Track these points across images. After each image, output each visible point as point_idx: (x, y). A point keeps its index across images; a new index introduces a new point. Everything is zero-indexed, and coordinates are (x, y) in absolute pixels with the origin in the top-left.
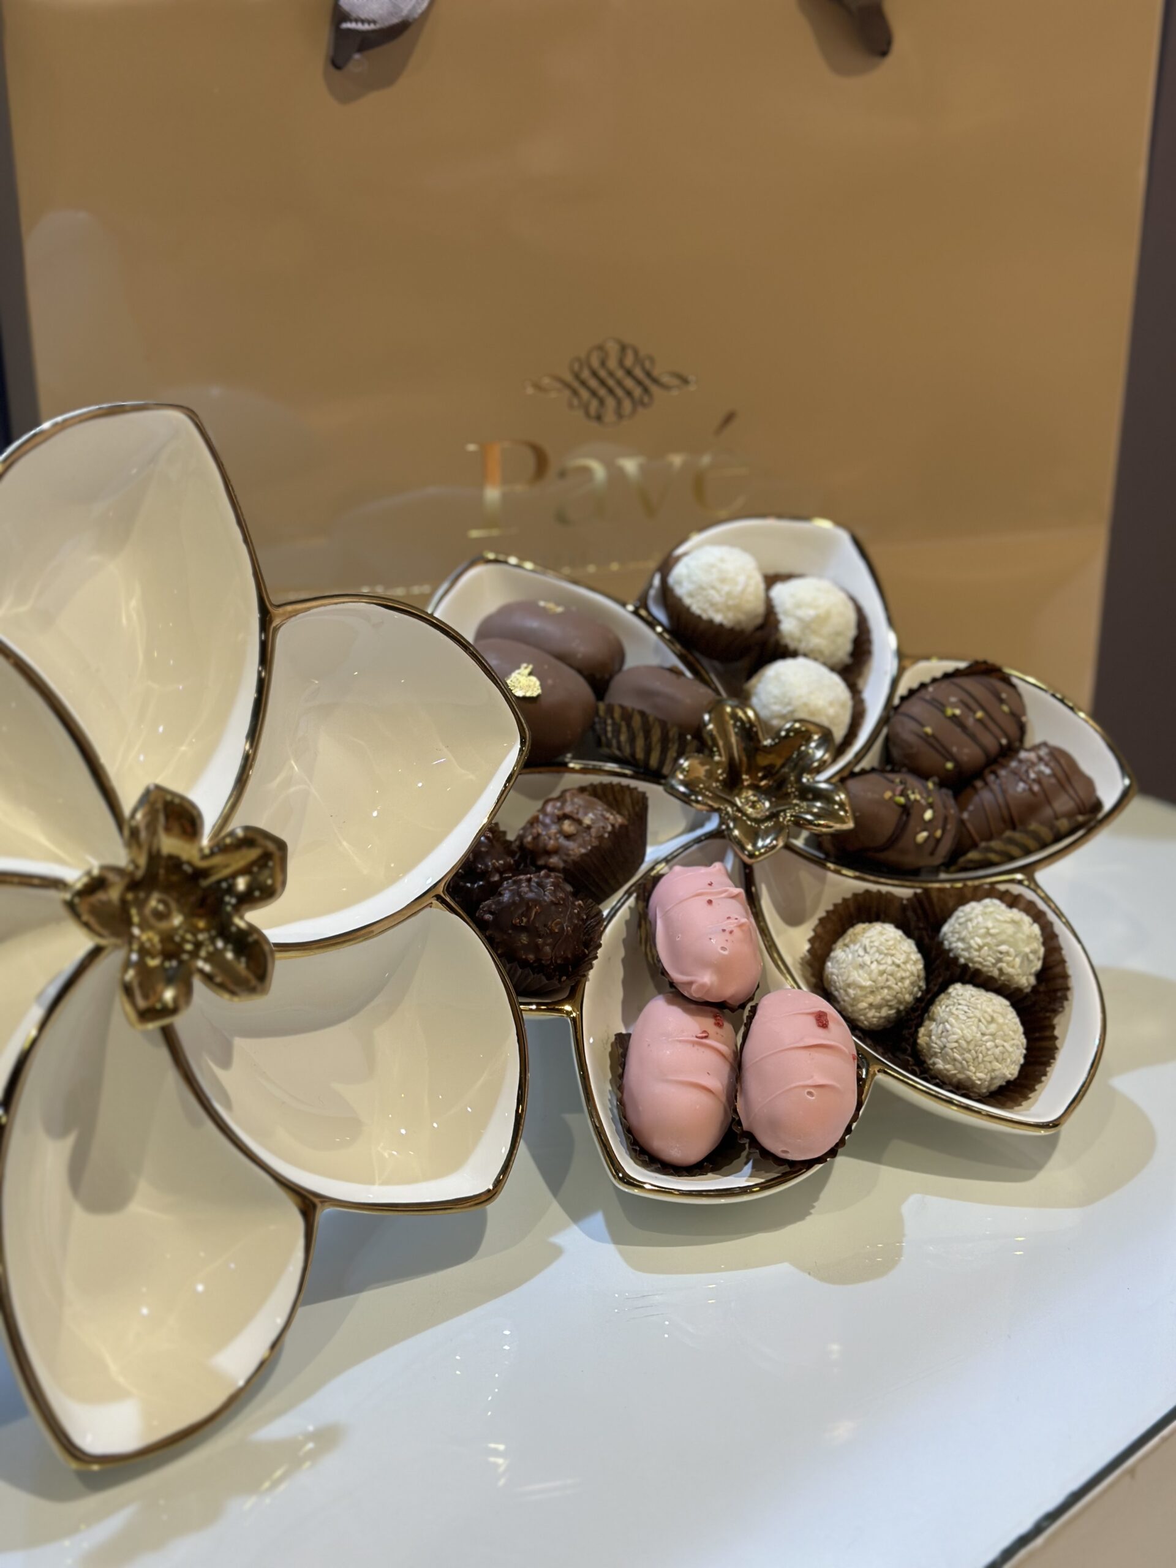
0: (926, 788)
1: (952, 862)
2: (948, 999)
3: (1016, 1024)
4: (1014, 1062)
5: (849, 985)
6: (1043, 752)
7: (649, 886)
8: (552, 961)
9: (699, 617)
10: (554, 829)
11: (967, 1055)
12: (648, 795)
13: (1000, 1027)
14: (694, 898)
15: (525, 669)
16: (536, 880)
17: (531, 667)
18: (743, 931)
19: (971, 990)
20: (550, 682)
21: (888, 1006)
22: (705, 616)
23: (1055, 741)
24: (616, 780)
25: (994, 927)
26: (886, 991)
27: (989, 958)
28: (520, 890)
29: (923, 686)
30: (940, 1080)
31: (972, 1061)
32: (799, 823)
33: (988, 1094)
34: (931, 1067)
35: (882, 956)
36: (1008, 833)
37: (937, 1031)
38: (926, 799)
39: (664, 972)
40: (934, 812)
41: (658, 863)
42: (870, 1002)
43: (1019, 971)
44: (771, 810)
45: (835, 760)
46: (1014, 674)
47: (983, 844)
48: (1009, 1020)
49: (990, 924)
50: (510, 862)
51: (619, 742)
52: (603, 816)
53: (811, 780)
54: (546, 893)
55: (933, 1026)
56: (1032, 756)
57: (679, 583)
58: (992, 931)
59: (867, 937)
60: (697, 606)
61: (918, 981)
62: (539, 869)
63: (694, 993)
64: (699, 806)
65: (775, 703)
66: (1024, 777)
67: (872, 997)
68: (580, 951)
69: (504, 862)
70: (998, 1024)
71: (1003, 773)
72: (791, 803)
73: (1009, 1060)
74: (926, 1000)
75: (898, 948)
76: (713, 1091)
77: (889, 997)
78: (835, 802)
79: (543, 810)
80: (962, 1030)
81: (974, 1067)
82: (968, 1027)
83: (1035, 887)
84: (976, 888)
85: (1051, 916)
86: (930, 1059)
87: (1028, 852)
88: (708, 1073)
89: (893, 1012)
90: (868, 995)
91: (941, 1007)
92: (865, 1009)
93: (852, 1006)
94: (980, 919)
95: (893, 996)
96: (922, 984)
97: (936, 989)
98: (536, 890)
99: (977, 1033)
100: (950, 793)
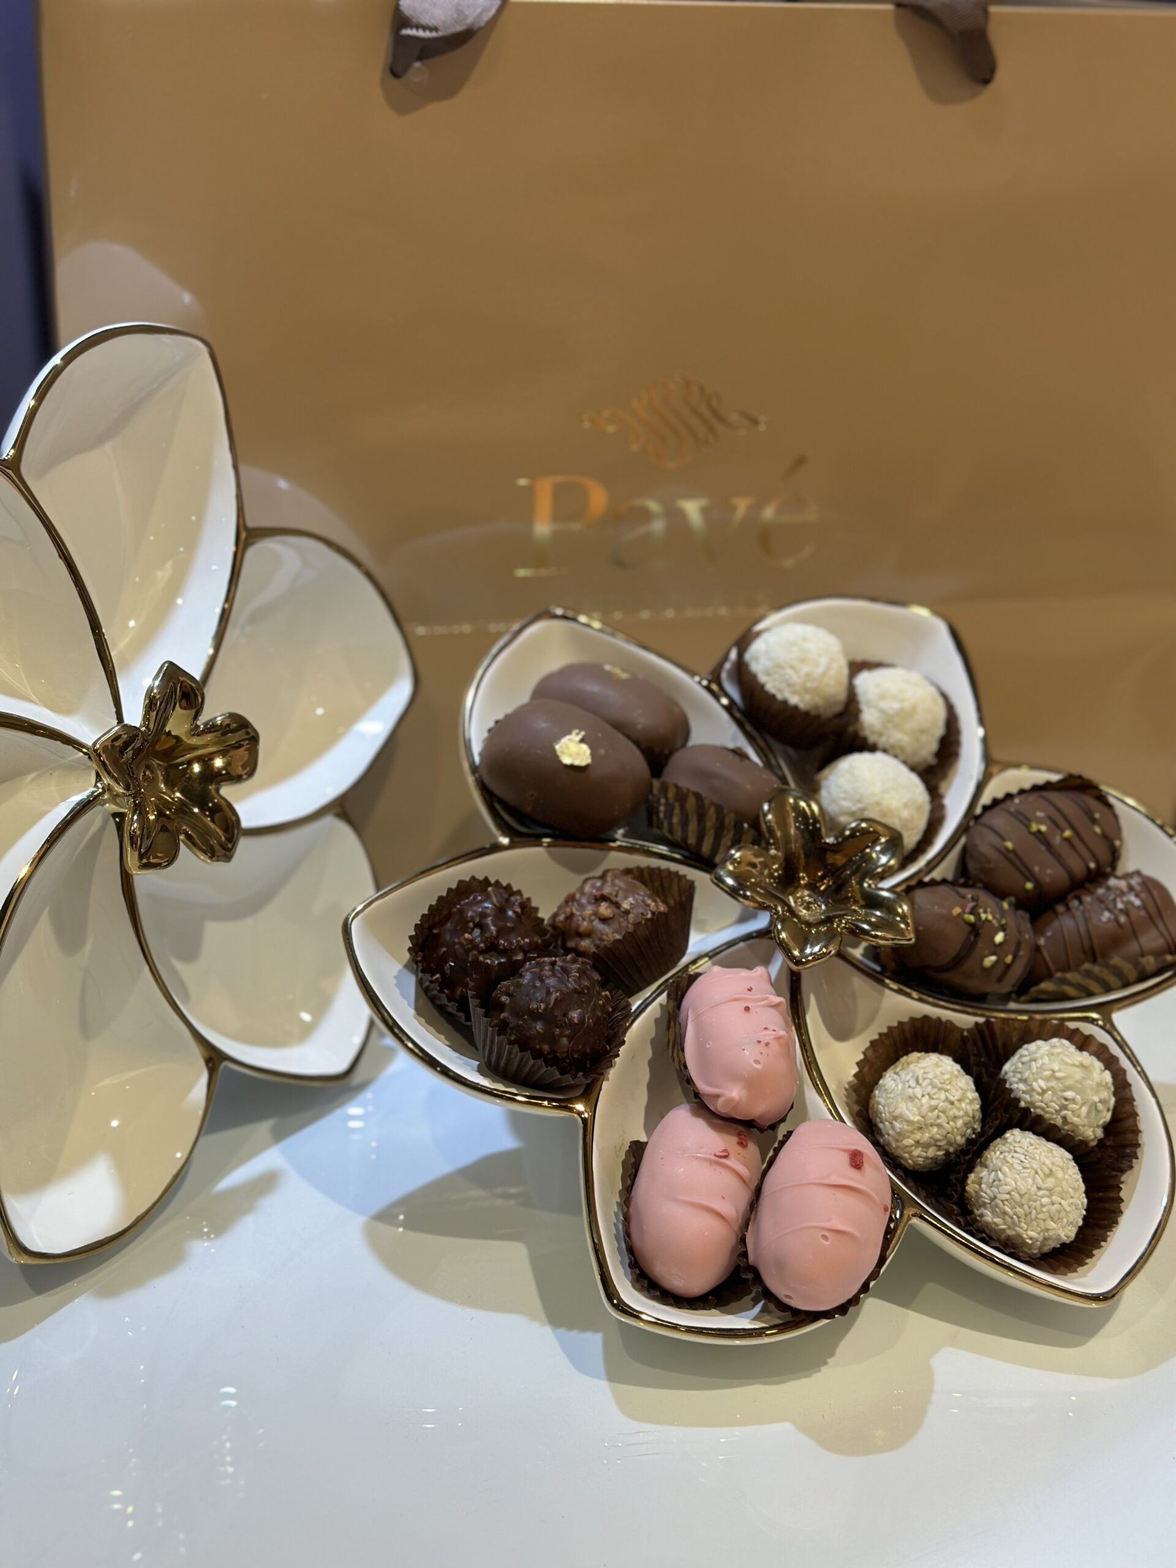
0: (1001, 907)
1: (1022, 990)
2: (1004, 1145)
3: (1077, 1181)
4: (1071, 1223)
5: (895, 1118)
6: (1135, 882)
7: (683, 984)
8: (568, 1055)
9: (773, 697)
10: (589, 910)
11: (1018, 1210)
12: (697, 884)
13: (1059, 1182)
14: (731, 1003)
15: (575, 736)
16: (561, 964)
17: (583, 733)
18: (780, 1044)
19: (1030, 1138)
20: (602, 751)
21: (936, 1146)
22: (779, 697)
23: (1148, 871)
24: (664, 864)
25: (1060, 1071)
26: (935, 1129)
27: (1053, 1104)
28: (542, 973)
29: (1009, 796)
30: (986, 1235)
31: (1024, 1217)
32: (856, 933)
33: (1039, 1255)
34: (978, 1218)
35: (935, 1090)
36: (1087, 966)
37: (988, 1179)
38: (999, 921)
39: (689, 1081)
40: (1006, 936)
41: (700, 957)
42: (916, 1140)
43: (1086, 1121)
44: (827, 914)
45: (903, 866)
46: (1113, 794)
47: (1058, 975)
48: (1070, 1176)
49: (1056, 1067)
50: (537, 942)
51: (671, 824)
52: (644, 901)
53: (873, 886)
54: (570, 979)
55: (984, 1173)
56: (1122, 884)
57: (756, 659)
58: (1058, 1074)
59: (921, 1068)
60: (772, 685)
61: (972, 1122)
62: (568, 951)
63: (719, 1106)
64: (747, 902)
65: (845, 799)
66: (1111, 906)
67: (919, 1134)
68: (601, 1047)
69: (530, 941)
70: (1057, 1178)
71: (1088, 899)
72: (848, 909)
73: (1065, 1220)
74: (979, 1143)
75: (954, 1083)
76: (727, 1218)
77: (938, 1137)
78: (898, 914)
79: (581, 890)
80: (1016, 1181)
81: (1025, 1223)
82: (1023, 1179)
83: (1110, 1029)
84: (1043, 1022)
85: (1125, 1063)
86: (978, 1210)
87: (1108, 989)
88: (723, 1198)
89: (941, 1153)
90: (916, 1132)
91: (995, 1153)
92: (912, 1146)
93: (897, 1141)
94: (1046, 1060)
95: (942, 1136)
96: (977, 1127)
97: (991, 1132)
98: (560, 975)
99: (1032, 1186)
100: (1027, 916)
